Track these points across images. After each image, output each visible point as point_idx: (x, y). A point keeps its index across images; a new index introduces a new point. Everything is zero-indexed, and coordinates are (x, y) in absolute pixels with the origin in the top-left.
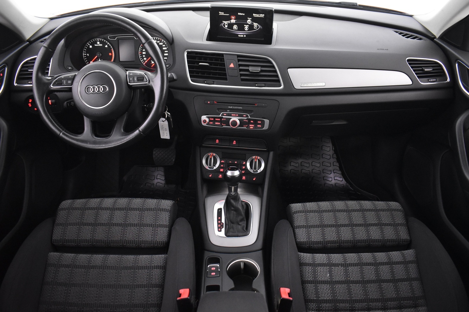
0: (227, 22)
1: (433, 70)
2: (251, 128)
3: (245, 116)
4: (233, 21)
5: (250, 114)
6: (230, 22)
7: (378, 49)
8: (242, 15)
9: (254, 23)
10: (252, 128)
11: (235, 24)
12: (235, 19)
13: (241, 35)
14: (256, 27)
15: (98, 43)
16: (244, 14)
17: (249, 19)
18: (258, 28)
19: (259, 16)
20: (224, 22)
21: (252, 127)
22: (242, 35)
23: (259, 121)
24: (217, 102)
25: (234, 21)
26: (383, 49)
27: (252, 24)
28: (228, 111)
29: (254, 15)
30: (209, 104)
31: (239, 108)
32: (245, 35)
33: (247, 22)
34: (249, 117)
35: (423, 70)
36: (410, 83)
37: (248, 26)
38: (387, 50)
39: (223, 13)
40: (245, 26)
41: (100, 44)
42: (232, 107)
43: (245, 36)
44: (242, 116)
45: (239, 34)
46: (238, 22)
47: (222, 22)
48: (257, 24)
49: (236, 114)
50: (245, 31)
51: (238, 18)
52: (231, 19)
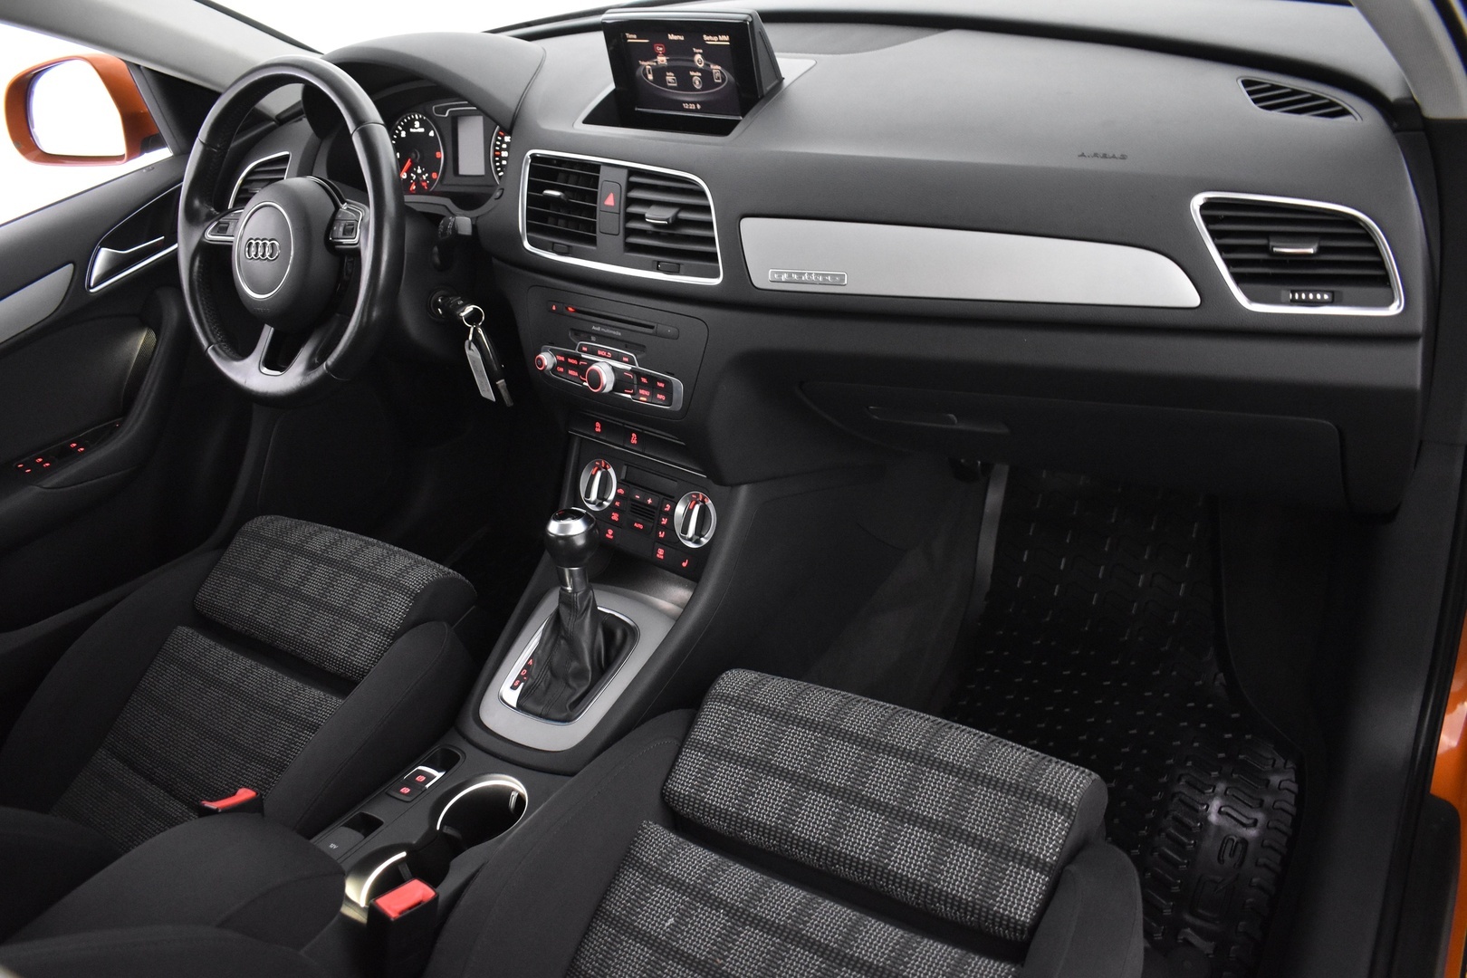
0: (648, 63)
1: (1321, 250)
2: (642, 398)
3: (627, 360)
4: (662, 60)
5: (639, 356)
6: (657, 62)
7: (1083, 155)
8: (679, 41)
9: (712, 66)
10: (645, 399)
11: (669, 69)
12: (664, 54)
13: (689, 103)
14: (718, 79)
15: (417, 124)
16: (682, 38)
17: (696, 53)
18: (724, 80)
19: (719, 41)
20: (643, 63)
21: (644, 396)
22: (692, 103)
23: (660, 382)
24: (577, 311)
25: (664, 59)
26: (1105, 156)
27: (707, 68)
28: (593, 338)
29: (705, 37)
30: (553, 311)
31: (614, 333)
32: (700, 103)
33: (693, 61)
34: (637, 366)
35: (1266, 249)
36: (1193, 299)
37: (700, 74)
38: (1123, 157)
39: (635, 36)
40: (692, 73)
41: (421, 127)
42: (598, 329)
43: (699, 106)
44: (618, 358)
45: (685, 102)
46: (674, 63)
47: (640, 65)
48: (719, 68)
49: (607, 350)
50: (695, 90)
51: (671, 49)
52: (655, 55)
